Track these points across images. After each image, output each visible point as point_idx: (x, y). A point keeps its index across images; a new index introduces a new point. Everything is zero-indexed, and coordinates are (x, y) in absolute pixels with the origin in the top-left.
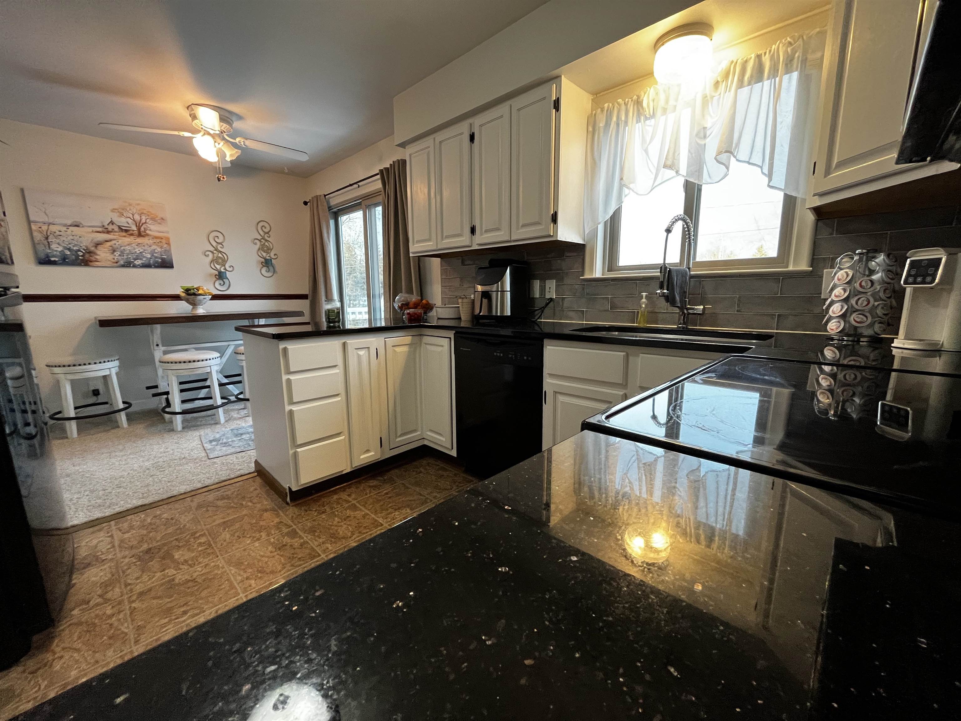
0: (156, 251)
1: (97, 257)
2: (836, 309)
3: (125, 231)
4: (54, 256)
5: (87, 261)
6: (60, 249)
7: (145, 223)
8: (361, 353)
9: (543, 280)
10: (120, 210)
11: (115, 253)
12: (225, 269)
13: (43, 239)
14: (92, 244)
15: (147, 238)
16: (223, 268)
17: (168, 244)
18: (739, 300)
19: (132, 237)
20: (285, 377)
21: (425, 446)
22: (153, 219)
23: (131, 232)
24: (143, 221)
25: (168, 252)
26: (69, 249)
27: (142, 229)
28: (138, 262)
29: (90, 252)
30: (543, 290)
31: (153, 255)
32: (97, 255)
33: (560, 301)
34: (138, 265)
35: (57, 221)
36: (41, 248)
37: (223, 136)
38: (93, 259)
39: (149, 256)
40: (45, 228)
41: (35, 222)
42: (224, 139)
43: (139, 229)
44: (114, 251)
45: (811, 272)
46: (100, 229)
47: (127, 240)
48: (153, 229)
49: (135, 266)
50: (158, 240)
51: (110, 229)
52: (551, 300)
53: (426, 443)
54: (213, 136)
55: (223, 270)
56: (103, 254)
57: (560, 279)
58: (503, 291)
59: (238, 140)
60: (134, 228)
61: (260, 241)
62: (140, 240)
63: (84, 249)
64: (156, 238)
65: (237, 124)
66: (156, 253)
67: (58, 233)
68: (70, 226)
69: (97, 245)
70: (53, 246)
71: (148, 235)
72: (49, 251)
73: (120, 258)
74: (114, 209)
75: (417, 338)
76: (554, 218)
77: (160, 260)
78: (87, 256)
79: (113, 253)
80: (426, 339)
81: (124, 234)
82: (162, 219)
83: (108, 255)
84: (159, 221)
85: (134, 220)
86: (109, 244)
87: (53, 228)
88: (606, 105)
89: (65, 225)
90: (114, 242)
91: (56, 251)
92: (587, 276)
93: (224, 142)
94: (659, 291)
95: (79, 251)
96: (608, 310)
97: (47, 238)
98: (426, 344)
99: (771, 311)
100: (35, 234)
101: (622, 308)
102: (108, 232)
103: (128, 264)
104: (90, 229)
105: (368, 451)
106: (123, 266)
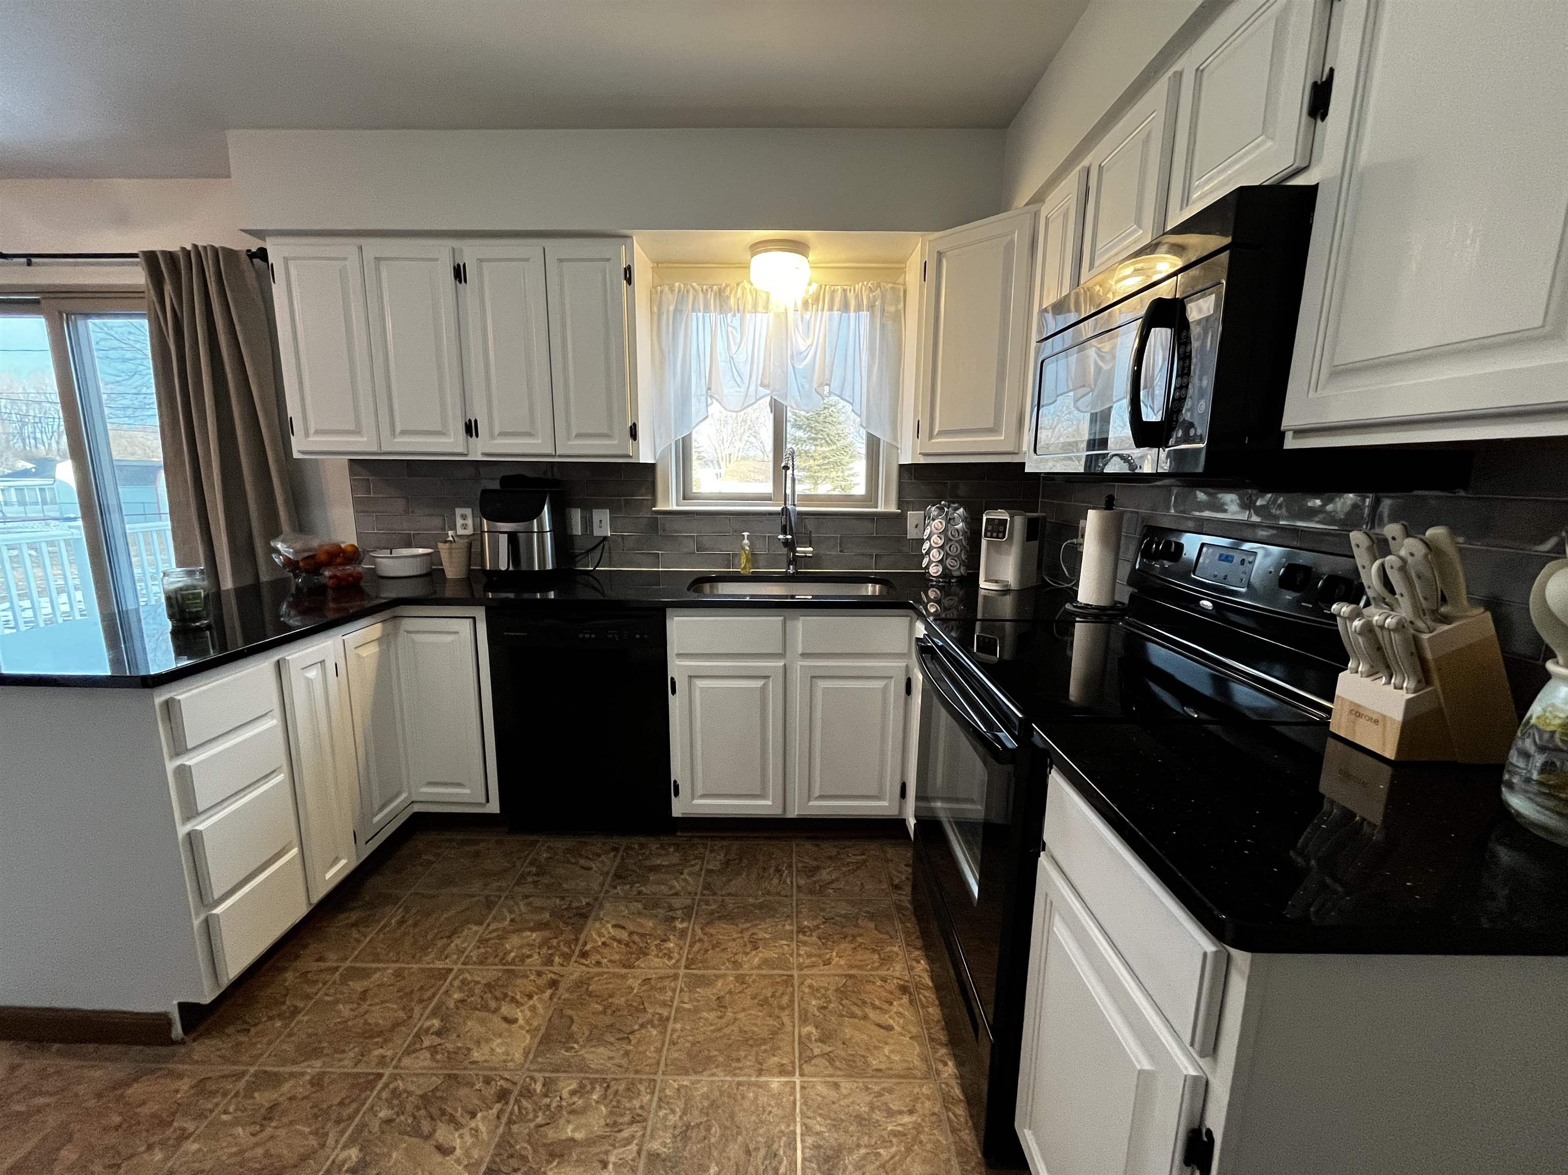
2: (936, 555)
8: (313, 674)
9: (588, 507)
18: (841, 540)
20: (171, 766)
21: (416, 815)
30: (587, 523)
33: (620, 540)
45: (899, 514)
52: (605, 538)
53: (417, 808)
57: (614, 509)
58: (541, 532)
75: (389, 625)
76: (633, 433)
80: (408, 624)
88: (677, 284)
92: (660, 507)
94: (781, 537)
96: (694, 553)
98: (408, 632)
99: (868, 551)
101: (713, 549)
105: (336, 860)
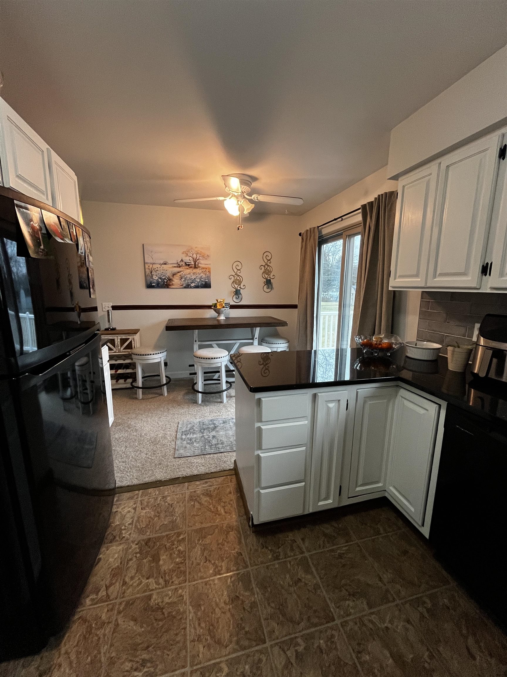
0: (203, 277)
1: (173, 282)
3: (188, 265)
4: (154, 283)
5: (168, 285)
6: (157, 278)
7: (199, 259)
8: (331, 405)
10: (186, 252)
11: (182, 280)
12: (240, 287)
13: (150, 273)
14: (171, 275)
15: (198, 269)
16: (239, 286)
17: (209, 272)
19: (191, 269)
21: (384, 499)
22: (203, 256)
23: (191, 265)
24: (198, 258)
25: (209, 277)
26: (161, 278)
27: (197, 263)
28: (193, 285)
29: (170, 280)
31: (201, 280)
32: (173, 281)
34: (193, 286)
35: (157, 262)
36: (148, 278)
37: (244, 195)
38: (171, 284)
39: (199, 281)
40: (151, 266)
41: (147, 263)
42: (244, 197)
43: (195, 264)
44: (182, 278)
46: (176, 265)
47: (189, 271)
48: (202, 263)
49: (191, 287)
50: (204, 270)
51: (181, 265)
53: (386, 495)
54: (237, 197)
55: (239, 289)
56: (176, 281)
59: (253, 196)
60: (193, 263)
61: (264, 266)
62: (195, 271)
63: (167, 278)
64: (203, 268)
65: (254, 185)
66: (203, 278)
67: (157, 269)
68: (162, 264)
69: (174, 275)
70: (154, 277)
71: (199, 267)
72: (152, 280)
73: (184, 282)
74: (184, 252)
77: (204, 283)
78: (169, 281)
79: (181, 280)
81: (187, 267)
82: (208, 256)
83: (179, 281)
84: (206, 257)
85: (193, 258)
86: (179, 274)
87: (155, 266)
89: (160, 264)
90: (182, 273)
91: (155, 280)
93: (244, 200)
95: (165, 279)
97: (151, 272)
100: (147, 270)
102: (180, 267)
103: (188, 286)
104: (171, 266)
105: (326, 499)
106: (185, 288)
